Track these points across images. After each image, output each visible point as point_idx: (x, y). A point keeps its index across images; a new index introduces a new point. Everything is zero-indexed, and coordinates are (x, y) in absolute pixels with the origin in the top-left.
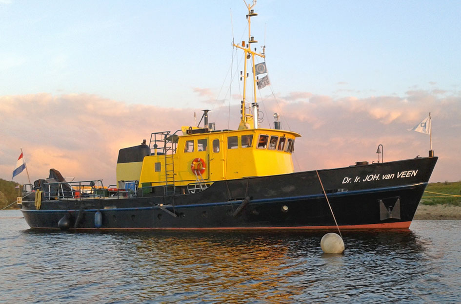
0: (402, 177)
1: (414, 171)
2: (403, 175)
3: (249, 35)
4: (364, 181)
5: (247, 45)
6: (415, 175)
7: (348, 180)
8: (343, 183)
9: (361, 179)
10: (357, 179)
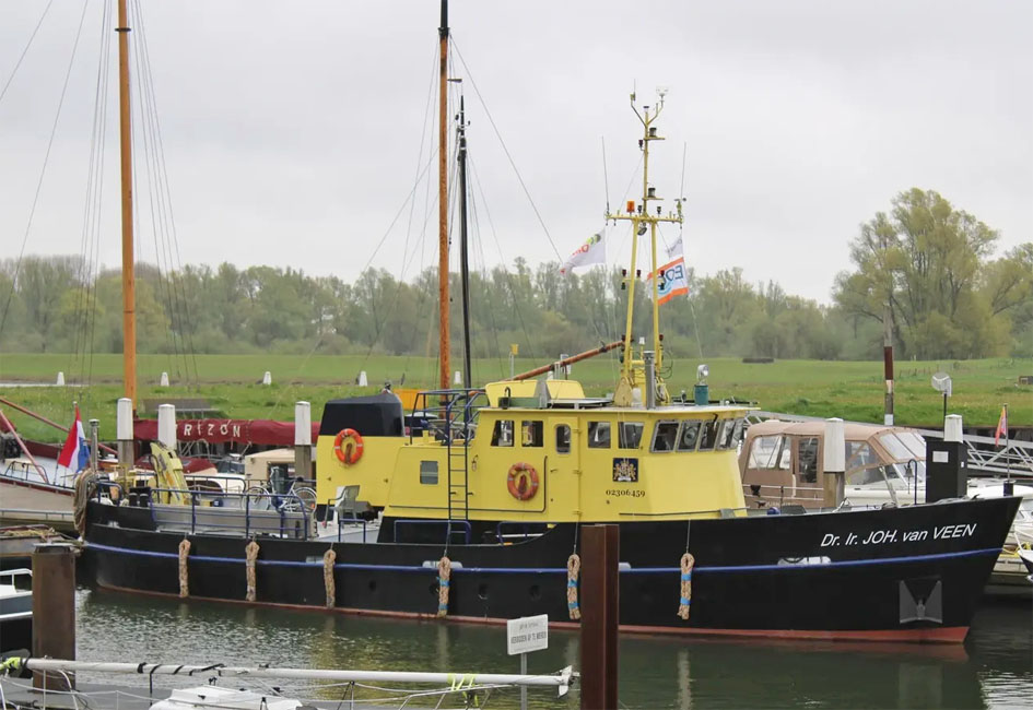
0: (943, 537)
1: (968, 526)
2: (945, 532)
3: (646, 183)
4: (864, 542)
5: (640, 207)
6: (970, 534)
7: (834, 539)
8: (823, 545)
9: (859, 540)
10: (851, 539)
